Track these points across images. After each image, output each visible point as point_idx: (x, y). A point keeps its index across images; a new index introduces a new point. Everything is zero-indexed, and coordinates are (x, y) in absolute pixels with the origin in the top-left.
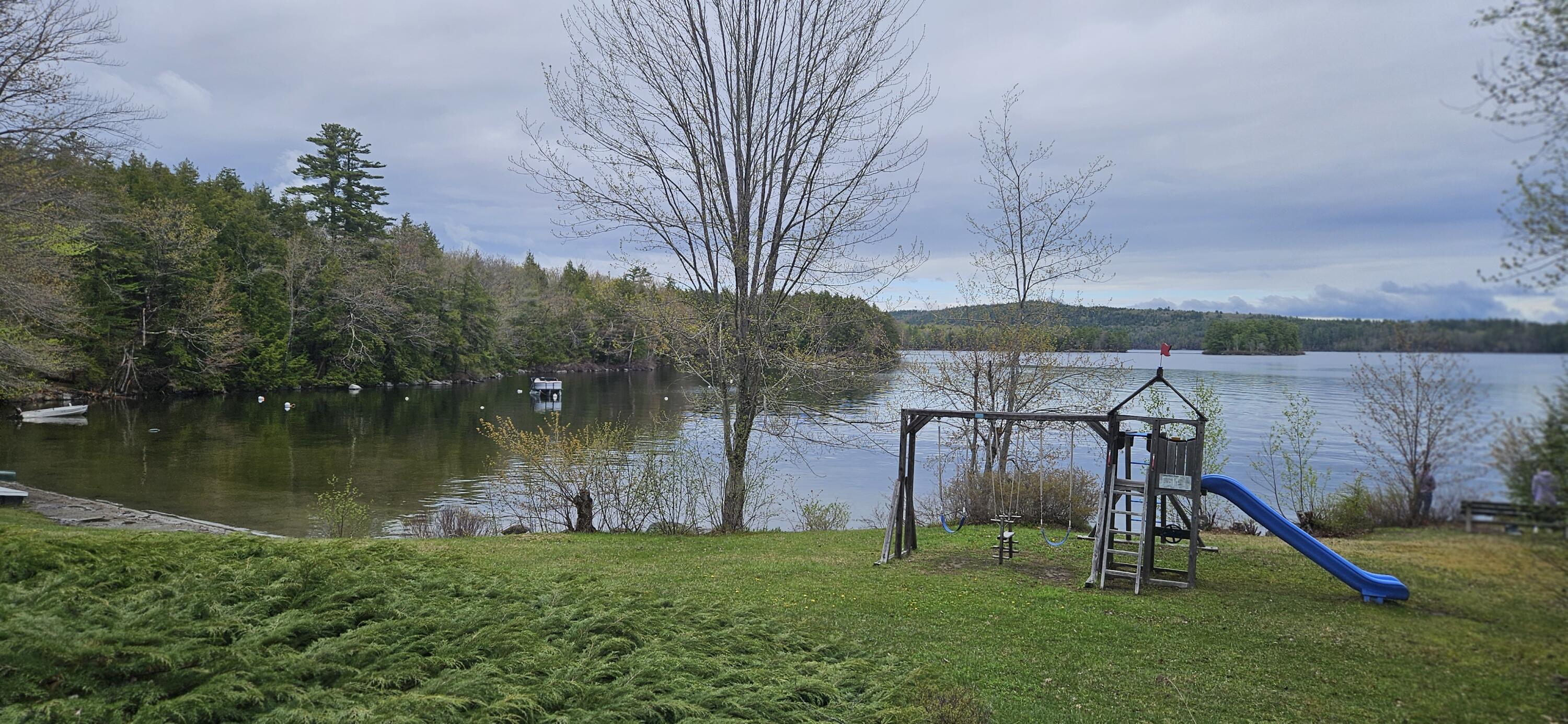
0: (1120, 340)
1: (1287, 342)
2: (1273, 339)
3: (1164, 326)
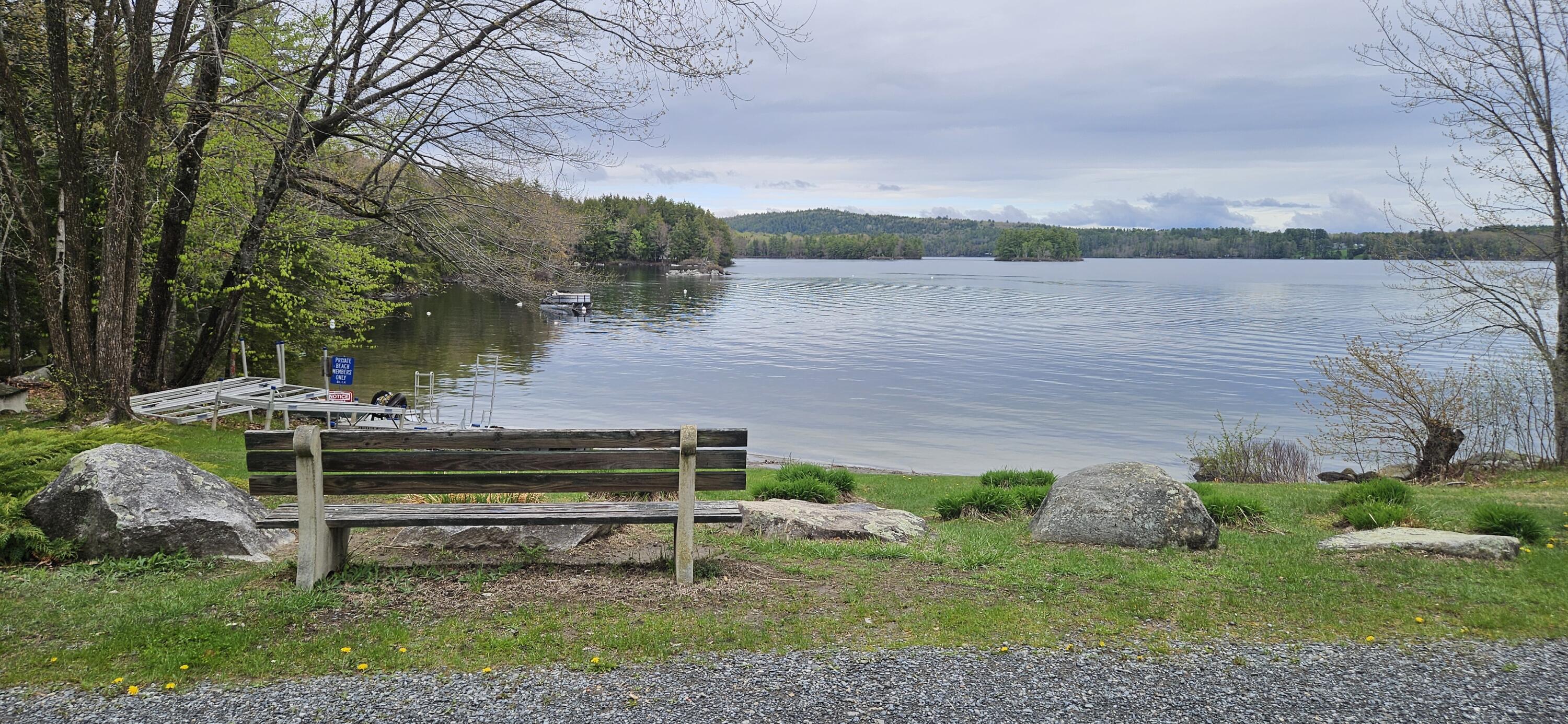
0: (916, 247)
1: (1070, 250)
2: (1056, 246)
3: (944, 235)
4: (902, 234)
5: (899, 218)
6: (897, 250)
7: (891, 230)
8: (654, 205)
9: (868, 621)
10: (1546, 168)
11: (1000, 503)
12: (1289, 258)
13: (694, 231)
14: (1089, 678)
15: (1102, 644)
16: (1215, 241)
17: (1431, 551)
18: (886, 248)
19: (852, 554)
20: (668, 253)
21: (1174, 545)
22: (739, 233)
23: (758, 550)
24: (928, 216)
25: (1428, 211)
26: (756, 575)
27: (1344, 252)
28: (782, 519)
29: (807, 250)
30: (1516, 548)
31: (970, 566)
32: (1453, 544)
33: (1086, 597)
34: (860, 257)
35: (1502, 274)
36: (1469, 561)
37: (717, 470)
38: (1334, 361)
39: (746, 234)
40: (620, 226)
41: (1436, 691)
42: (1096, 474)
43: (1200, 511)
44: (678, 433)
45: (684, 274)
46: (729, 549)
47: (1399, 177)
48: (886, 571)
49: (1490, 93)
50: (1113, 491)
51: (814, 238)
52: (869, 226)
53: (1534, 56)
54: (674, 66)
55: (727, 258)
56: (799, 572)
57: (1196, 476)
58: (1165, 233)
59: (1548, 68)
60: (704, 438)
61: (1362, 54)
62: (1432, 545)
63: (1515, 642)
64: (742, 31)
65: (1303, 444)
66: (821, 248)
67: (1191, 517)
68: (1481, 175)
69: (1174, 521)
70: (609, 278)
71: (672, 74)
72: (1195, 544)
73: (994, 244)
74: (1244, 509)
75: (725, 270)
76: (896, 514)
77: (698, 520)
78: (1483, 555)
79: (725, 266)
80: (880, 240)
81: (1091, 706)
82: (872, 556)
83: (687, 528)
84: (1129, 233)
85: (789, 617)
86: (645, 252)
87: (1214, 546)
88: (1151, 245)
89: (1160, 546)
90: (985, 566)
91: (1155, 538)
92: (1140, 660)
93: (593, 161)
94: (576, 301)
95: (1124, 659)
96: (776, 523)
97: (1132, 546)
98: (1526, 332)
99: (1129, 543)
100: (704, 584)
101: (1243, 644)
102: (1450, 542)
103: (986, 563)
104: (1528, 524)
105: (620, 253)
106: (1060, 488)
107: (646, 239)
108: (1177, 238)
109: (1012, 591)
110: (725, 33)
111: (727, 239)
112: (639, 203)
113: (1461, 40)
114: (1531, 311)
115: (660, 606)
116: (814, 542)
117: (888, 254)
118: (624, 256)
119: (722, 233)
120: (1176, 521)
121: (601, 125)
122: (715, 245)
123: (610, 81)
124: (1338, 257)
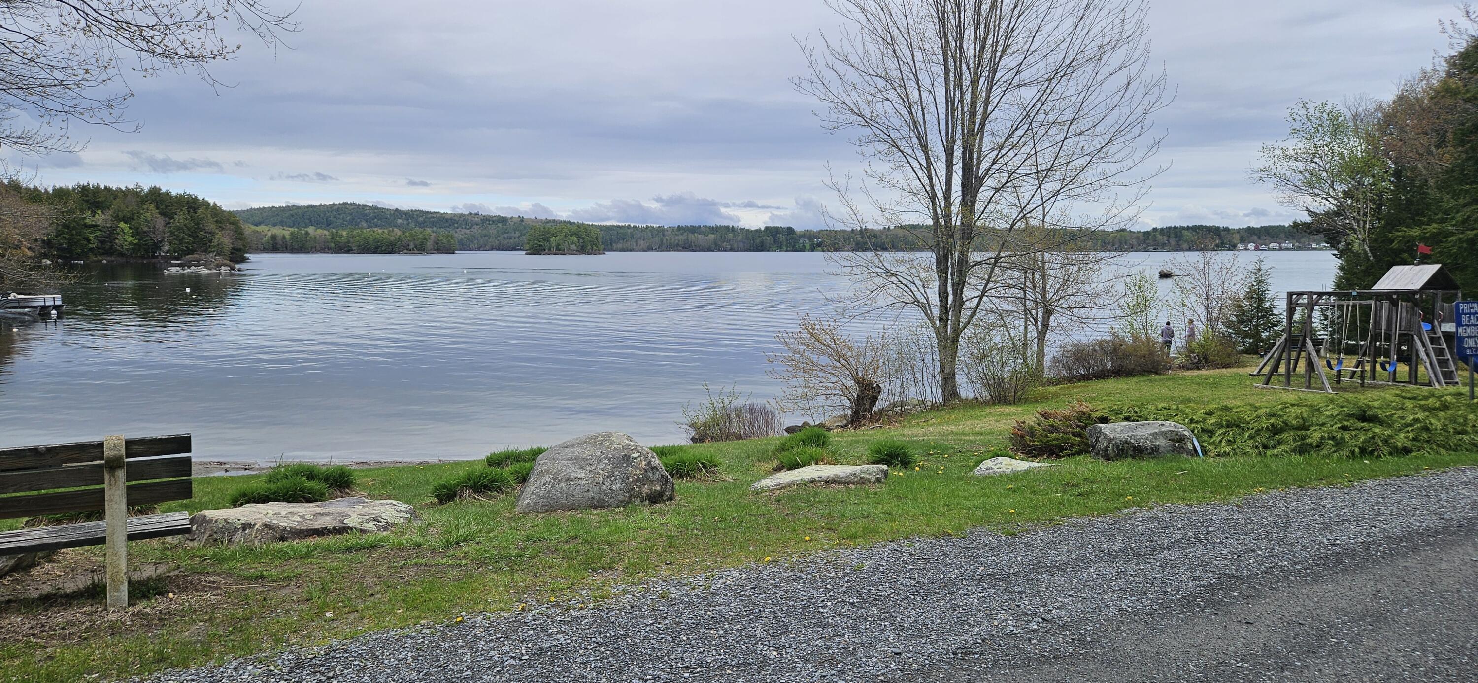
0: (449, 241)
1: (593, 244)
2: (581, 241)
3: (476, 230)
4: (435, 229)
5: (431, 213)
6: (429, 244)
7: (423, 225)
8: (147, 195)
9: (329, 615)
10: (926, 181)
11: (494, 481)
12: (768, 251)
13: (198, 224)
14: (532, 632)
15: (553, 599)
16: (712, 236)
17: (828, 482)
18: (418, 243)
19: (329, 550)
20: (166, 248)
21: (637, 501)
22: (254, 227)
23: (221, 560)
24: (459, 211)
25: (851, 213)
26: (213, 587)
27: (808, 246)
28: (250, 525)
29: (333, 245)
30: (885, 473)
31: (448, 545)
32: (842, 475)
33: (550, 559)
34: (391, 252)
35: (903, 262)
36: (852, 487)
37: (158, 481)
38: (791, 335)
39: (262, 228)
40: (100, 218)
41: (805, 594)
42: (573, 446)
43: (658, 470)
44: (101, 445)
45: (187, 271)
46: (185, 563)
47: (831, 184)
48: (361, 562)
49: (886, 122)
50: (587, 460)
51: (340, 232)
52: (400, 221)
53: (914, 95)
54: (143, 45)
55: (239, 254)
56: (262, 577)
57: (693, 439)
58: (672, 229)
59: (924, 105)
60: (135, 448)
61: (798, 84)
62: (828, 477)
63: (868, 547)
64: (225, 14)
65: (772, 405)
66: (349, 242)
67: (651, 475)
68: (884, 185)
69: (637, 481)
70: (75, 277)
71: (144, 53)
72: (655, 498)
73: (525, 239)
74: (702, 463)
75: (237, 266)
76: (382, 504)
77: (132, 537)
78: (863, 481)
79: (238, 262)
80: (411, 235)
81: (527, 657)
82: (349, 550)
83: (119, 545)
84: (643, 230)
85: (238, 625)
86: (136, 248)
87: (671, 498)
88: (662, 240)
89: (625, 504)
90: (462, 544)
91: (621, 498)
92: (581, 608)
93: (45, 144)
94: (43, 304)
95: (568, 609)
96: (244, 529)
97: (602, 507)
98: (918, 305)
99: (599, 504)
100: (141, 606)
101: (672, 580)
102: (840, 474)
103: (465, 540)
104: (903, 453)
105: (103, 249)
106: (542, 462)
107: (137, 232)
108: (682, 234)
109: (483, 563)
110: (204, 15)
111: (239, 233)
112: (126, 194)
113: (868, 78)
114: (922, 290)
115: (80, 637)
116: (286, 543)
117: (420, 248)
118: (110, 252)
119: (232, 227)
120: (639, 480)
121: (49, 104)
122: (225, 239)
123: (61, 55)
124: (803, 250)
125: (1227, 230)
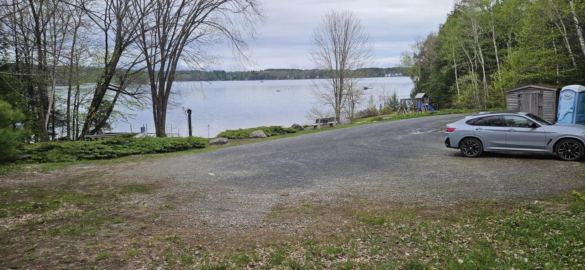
12: (215, 80)
16: (191, 75)
27: (231, 79)
124: (229, 80)
125: (381, 69)
